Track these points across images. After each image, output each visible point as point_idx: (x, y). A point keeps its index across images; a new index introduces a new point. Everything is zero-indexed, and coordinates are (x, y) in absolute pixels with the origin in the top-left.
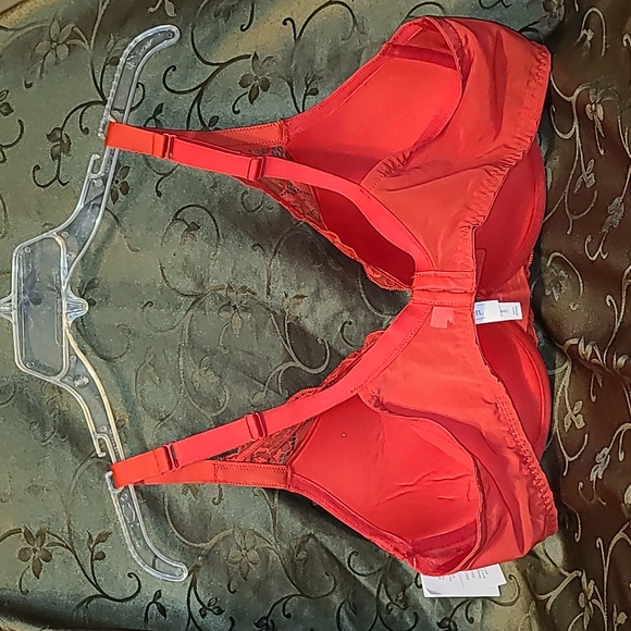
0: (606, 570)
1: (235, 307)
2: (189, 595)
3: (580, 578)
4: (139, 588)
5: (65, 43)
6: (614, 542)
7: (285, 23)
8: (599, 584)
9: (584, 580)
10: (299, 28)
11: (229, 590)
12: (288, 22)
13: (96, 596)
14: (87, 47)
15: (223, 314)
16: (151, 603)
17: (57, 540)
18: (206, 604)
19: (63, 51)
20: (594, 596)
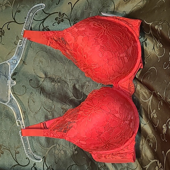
0: (165, 160)
1: (56, 81)
2: (44, 164)
3: (157, 162)
4: (29, 162)
5: (5, 5)
6: (167, 152)
7: (69, 4)
8: (163, 164)
9: (158, 162)
10: (73, 5)
11: (55, 162)
12: (70, 3)
13: (16, 165)
14: (11, 7)
15: (52, 83)
16: (33, 167)
17: (5, 148)
18: (49, 167)
19: (4, 8)
20: (161, 167)
